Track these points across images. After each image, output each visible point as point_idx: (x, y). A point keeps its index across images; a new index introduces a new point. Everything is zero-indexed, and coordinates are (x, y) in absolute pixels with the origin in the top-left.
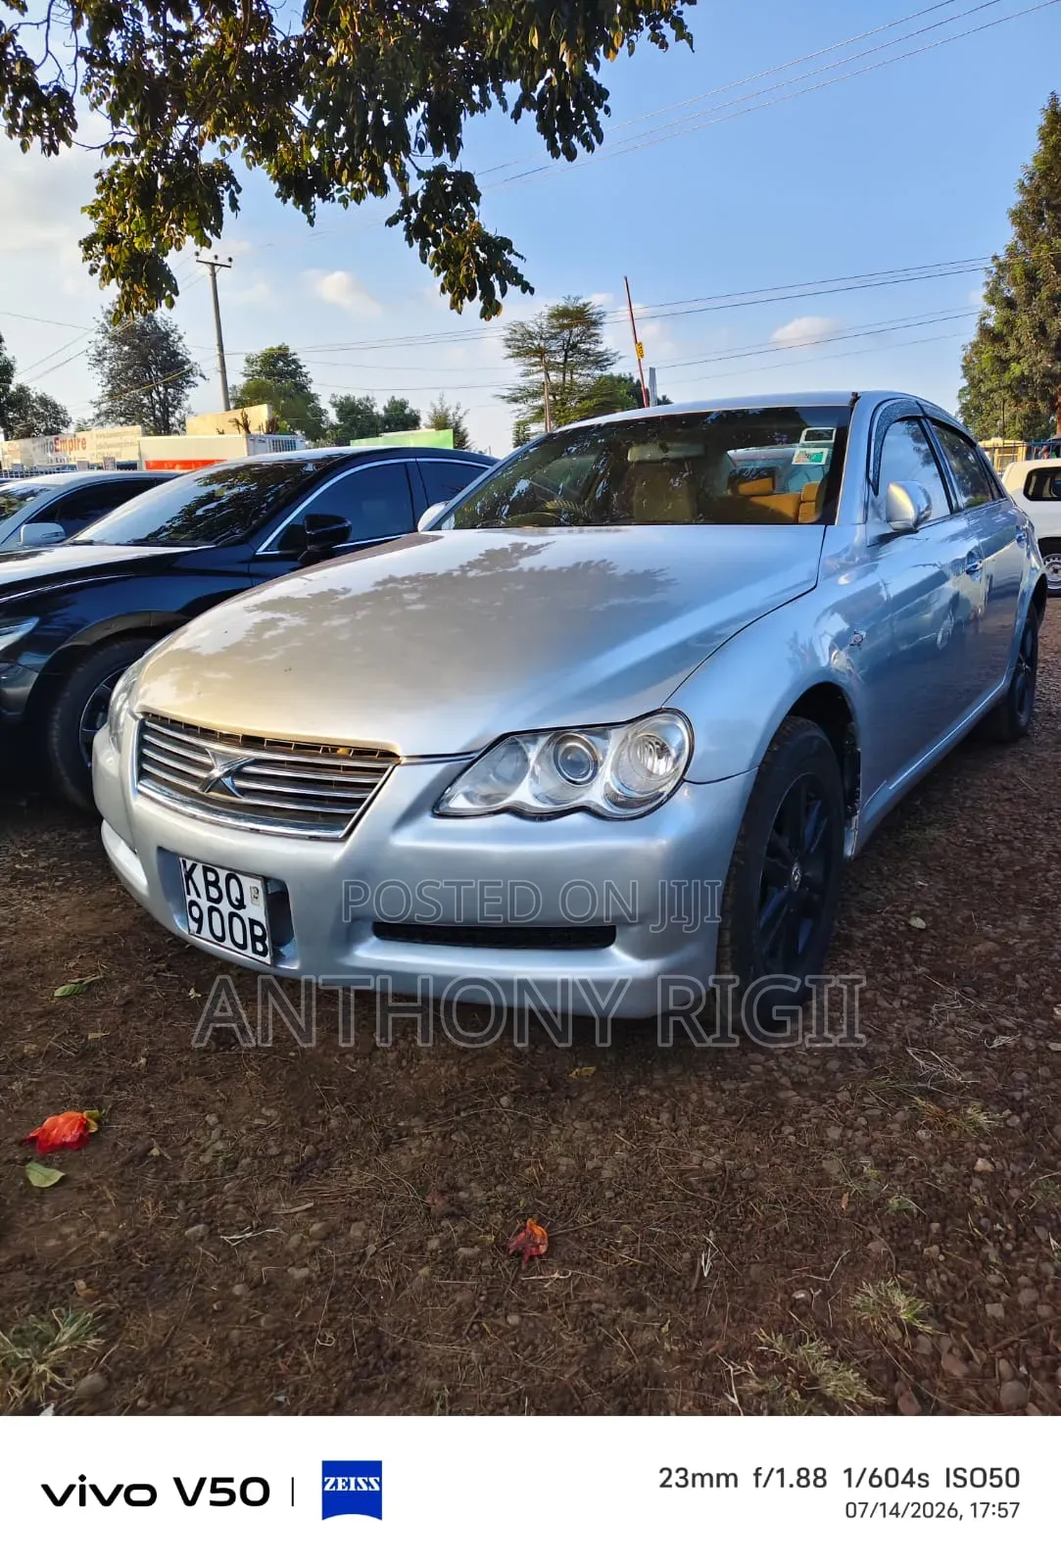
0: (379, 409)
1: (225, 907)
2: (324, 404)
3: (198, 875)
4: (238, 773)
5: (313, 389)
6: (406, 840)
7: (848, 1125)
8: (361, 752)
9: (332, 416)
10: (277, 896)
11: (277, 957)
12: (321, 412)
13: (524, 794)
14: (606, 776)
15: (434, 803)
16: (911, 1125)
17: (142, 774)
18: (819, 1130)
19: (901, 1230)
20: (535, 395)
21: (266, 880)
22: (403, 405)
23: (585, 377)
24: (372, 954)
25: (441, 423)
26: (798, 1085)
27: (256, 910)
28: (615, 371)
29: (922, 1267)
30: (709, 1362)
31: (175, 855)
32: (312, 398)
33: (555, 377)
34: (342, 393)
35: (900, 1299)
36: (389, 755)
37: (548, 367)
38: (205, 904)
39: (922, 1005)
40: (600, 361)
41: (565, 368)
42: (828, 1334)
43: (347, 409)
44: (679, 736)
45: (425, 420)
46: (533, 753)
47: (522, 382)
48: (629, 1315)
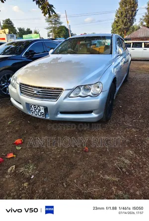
0: (25, 30)
1: (37, 111)
2: (16, 29)
3: (33, 106)
4: (39, 92)
5: (14, 26)
6: (65, 101)
7: (119, 132)
8: (58, 89)
9: (18, 31)
10: (46, 109)
11: (46, 117)
12: (16, 30)
13: (81, 94)
14: (92, 91)
15: (68, 96)
16: (126, 132)
17: (21, 92)
18: (116, 133)
19: (128, 144)
20: (50, 28)
21: (44, 107)
22: (29, 29)
23: (58, 26)
24: (60, 116)
25: (36, 33)
26: (112, 128)
27: (43, 111)
28: (62, 25)
29: (132, 148)
30: (111, 161)
31: (29, 104)
32: (14, 28)
33: (53, 26)
34: (19, 27)
35: (130, 151)
36: (62, 89)
37: (52, 24)
38: (34, 110)
39: (124, 117)
40: (60, 23)
41: (55, 24)
42: (124, 156)
43: (20, 30)
44: (100, 85)
45: (33, 32)
46: (82, 89)
47: (48, 26)
48: (101, 157)
